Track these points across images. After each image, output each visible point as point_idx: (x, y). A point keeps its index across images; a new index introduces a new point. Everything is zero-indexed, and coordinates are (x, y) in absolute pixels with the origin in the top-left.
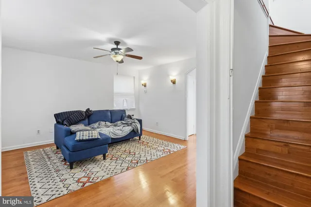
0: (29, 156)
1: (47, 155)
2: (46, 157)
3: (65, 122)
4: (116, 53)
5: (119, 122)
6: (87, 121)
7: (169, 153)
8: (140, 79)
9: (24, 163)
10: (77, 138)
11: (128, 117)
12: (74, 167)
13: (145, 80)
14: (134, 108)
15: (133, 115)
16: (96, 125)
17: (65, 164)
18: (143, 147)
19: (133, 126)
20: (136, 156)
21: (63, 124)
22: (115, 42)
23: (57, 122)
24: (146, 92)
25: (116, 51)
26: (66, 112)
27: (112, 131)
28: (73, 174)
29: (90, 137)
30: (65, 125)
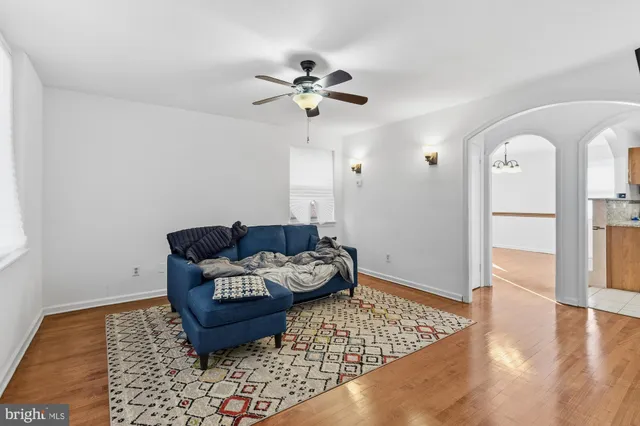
0: (116, 326)
1: (153, 326)
2: (149, 331)
3: (190, 254)
4: (306, 90)
5: (305, 254)
6: (235, 250)
7: (434, 339)
8: (346, 156)
9: (104, 343)
10: (218, 295)
11: (324, 243)
12: (209, 364)
13: (359, 157)
14: (333, 220)
15: (335, 238)
16: (255, 260)
17: (190, 354)
18: (363, 317)
19: (338, 264)
20: (353, 341)
21: (185, 257)
22: (302, 63)
23: (173, 252)
24: (360, 185)
25: (306, 85)
26: (192, 230)
27: (290, 275)
28: (209, 386)
29: (248, 294)
30: (191, 259)
